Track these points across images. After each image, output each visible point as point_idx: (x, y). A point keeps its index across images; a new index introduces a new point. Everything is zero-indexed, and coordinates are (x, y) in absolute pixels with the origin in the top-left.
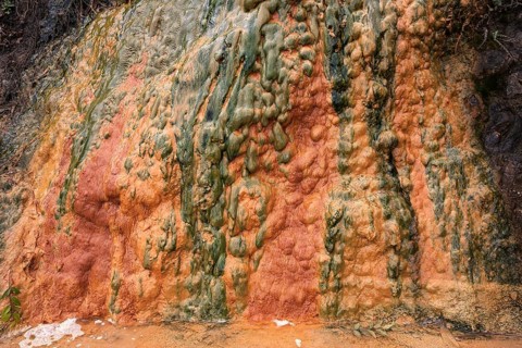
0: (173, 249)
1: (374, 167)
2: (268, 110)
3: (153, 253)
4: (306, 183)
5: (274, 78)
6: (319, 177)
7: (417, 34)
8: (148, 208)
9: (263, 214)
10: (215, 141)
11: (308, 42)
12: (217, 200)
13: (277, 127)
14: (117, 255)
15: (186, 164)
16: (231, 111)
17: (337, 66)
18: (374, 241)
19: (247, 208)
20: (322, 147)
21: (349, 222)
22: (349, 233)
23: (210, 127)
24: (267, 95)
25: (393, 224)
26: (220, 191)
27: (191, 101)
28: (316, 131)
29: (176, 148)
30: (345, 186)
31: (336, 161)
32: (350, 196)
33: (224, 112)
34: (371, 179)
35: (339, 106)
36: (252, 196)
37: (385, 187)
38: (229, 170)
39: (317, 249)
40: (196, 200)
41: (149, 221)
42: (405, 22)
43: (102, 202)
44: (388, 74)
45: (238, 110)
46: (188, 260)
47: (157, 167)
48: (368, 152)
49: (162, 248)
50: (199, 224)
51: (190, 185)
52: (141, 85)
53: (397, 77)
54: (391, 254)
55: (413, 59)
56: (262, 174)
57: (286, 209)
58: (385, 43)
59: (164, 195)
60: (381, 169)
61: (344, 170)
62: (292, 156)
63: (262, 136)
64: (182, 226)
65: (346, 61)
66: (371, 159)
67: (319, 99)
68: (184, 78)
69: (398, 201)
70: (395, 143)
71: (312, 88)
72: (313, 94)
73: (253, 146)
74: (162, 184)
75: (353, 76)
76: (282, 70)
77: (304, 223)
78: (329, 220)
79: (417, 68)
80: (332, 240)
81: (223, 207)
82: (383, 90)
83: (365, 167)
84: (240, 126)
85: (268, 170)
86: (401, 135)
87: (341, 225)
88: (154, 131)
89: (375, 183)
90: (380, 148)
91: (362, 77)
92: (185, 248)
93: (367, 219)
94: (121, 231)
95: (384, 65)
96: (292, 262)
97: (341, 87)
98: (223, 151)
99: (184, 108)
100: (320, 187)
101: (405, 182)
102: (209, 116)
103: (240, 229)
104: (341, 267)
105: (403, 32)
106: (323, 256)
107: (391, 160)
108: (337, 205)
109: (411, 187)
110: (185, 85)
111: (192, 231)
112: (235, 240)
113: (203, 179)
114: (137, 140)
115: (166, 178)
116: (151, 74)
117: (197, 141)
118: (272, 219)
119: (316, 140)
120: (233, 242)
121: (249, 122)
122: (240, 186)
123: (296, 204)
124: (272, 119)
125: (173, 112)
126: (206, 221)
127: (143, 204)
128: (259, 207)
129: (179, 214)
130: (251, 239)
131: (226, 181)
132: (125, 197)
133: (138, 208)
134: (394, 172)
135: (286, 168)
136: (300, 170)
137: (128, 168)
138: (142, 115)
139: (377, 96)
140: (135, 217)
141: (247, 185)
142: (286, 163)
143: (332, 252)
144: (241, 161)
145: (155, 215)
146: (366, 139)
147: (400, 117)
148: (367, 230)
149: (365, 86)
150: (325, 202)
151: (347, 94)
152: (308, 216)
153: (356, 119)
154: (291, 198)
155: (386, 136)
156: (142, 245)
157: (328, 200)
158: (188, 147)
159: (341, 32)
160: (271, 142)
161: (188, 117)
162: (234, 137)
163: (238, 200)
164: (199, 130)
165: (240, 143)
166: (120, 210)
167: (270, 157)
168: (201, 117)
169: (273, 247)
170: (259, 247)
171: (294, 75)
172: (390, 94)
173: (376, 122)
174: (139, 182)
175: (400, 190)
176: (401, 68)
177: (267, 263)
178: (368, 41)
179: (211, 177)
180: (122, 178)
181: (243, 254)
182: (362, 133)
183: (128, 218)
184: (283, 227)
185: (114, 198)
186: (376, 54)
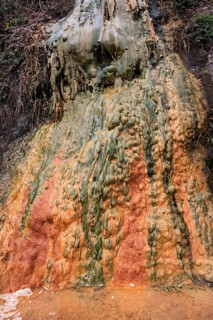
0: (78, 247)
1: (167, 203)
2: (120, 177)
3: (68, 249)
4: (137, 211)
5: (122, 161)
6: (143, 208)
7: (181, 141)
8: (66, 225)
9: (119, 227)
10: (97, 191)
11: (136, 145)
12: (98, 220)
13: (124, 184)
14: (50, 250)
15: (84, 203)
16: (104, 178)
17: (149, 156)
18: (170, 240)
19: (112, 224)
20: (144, 193)
21: (158, 231)
22: (159, 236)
23: (95, 185)
24: (120, 170)
25: (178, 231)
26: (100, 216)
27: (86, 172)
28: (141, 186)
29: (80, 195)
30: (155, 212)
31: (150, 200)
32: (157, 218)
33: (101, 177)
34: (166, 208)
35: (150, 174)
36: (114, 218)
37: (172, 212)
38: (104, 205)
39: (144, 244)
40: (89, 220)
41: (67, 231)
42: (176, 136)
43: (44, 222)
44: (170, 159)
45: (107, 177)
46: (85, 251)
47: (71, 204)
48: (164, 195)
49: (73, 246)
50: (90, 233)
51: (86, 213)
52: (62, 163)
53: (174, 161)
54: (178, 246)
55: (180, 152)
56: (118, 207)
57: (129, 224)
58: (168, 145)
59: (74, 218)
60: (170, 203)
61: (154, 204)
62: (130, 198)
63: (117, 189)
64: (82, 234)
65: (152, 153)
66: (165, 199)
67: (142, 171)
68: (83, 161)
69: (178, 219)
70: (175, 191)
71: (139, 166)
72: (139, 169)
73: (114, 193)
74: (73, 213)
75: (156, 161)
76: (126, 158)
77: (138, 231)
78: (149, 230)
79: (182, 156)
80: (151, 240)
81: (101, 223)
82: (169, 167)
83: (163, 203)
84: (108, 184)
85: (120, 204)
86: (177, 187)
87: (155, 232)
88: (70, 186)
89: (168, 210)
90: (169, 193)
91: (160, 161)
92: (84, 245)
93: (166, 229)
94: (53, 238)
95: (168, 155)
96: (133, 252)
97: (151, 165)
98: (100, 196)
99: (83, 175)
100: (144, 213)
101: (181, 210)
102: (95, 179)
103: (109, 235)
104: (156, 253)
105: (175, 140)
106: (147, 248)
107: (174, 199)
108: (152, 223)
109: (183, 212)
110: (83, 165)
111: (87, 236)
112: (107, 241)
113: (92, 210)
114: (62, 191)
115: (75, 210)
116: (67, 158)
117: (89, 191)
118: (123, 229)
119: (141, 190)
120: (106, 241)
121: (112, 182)
122: (108, 213)
123: (133, 221)
124: (122, 181)
125: (78, 177)
126: (93, 231)
127: (64, 223)
128: (117, 223)
129: (81, 228)
130: (114, 239)
131: (102, 211)
132: (56, 220)
133: (62, 225)
134: (175, 205)
135: (128, 204)
136: (134, 205)
137: (57, 205)
138: (63, 178)
139: (166, 169)
140: (60, 230)
141: (112, 212)
142: (128, 201)
143: (151, 246)
144: (108, 201)
145: (69, 229)
146: (162, 189)
147: (176, 179)
148: (167, 234)
149: (161, 165)
150: (146, 221)
151: (153, 169)
152: (140, 227)
153: (158, 180)
154: (131, 218)
155: (171, 188)
156: (63, 244)
157: (148, 219)
158: (85, 195)
159: (150, 140)
160: (121, 191)
161: (85, 180)
162: (106, 189)
163: (107, 220)
164: (90, 186)
165: (108, 192)
166: (53, 226)
167: (121, 199)
168: (91, 180)
169: (124, 244)
170: (117, 244)
171: (131, 160)
172: (172, 168)
173: (166, 181)
174: (62, 212)
175: (179, 214)
176: (175, 157)
177: (121, 252)
178: (161, 144)
179: (95, 209)
180: (54, 211)
181: (111, 248)
182: (161, 187)
183: (56, 231)
184: (128, 233)
185: (50, 221)
186: (165, 151)
